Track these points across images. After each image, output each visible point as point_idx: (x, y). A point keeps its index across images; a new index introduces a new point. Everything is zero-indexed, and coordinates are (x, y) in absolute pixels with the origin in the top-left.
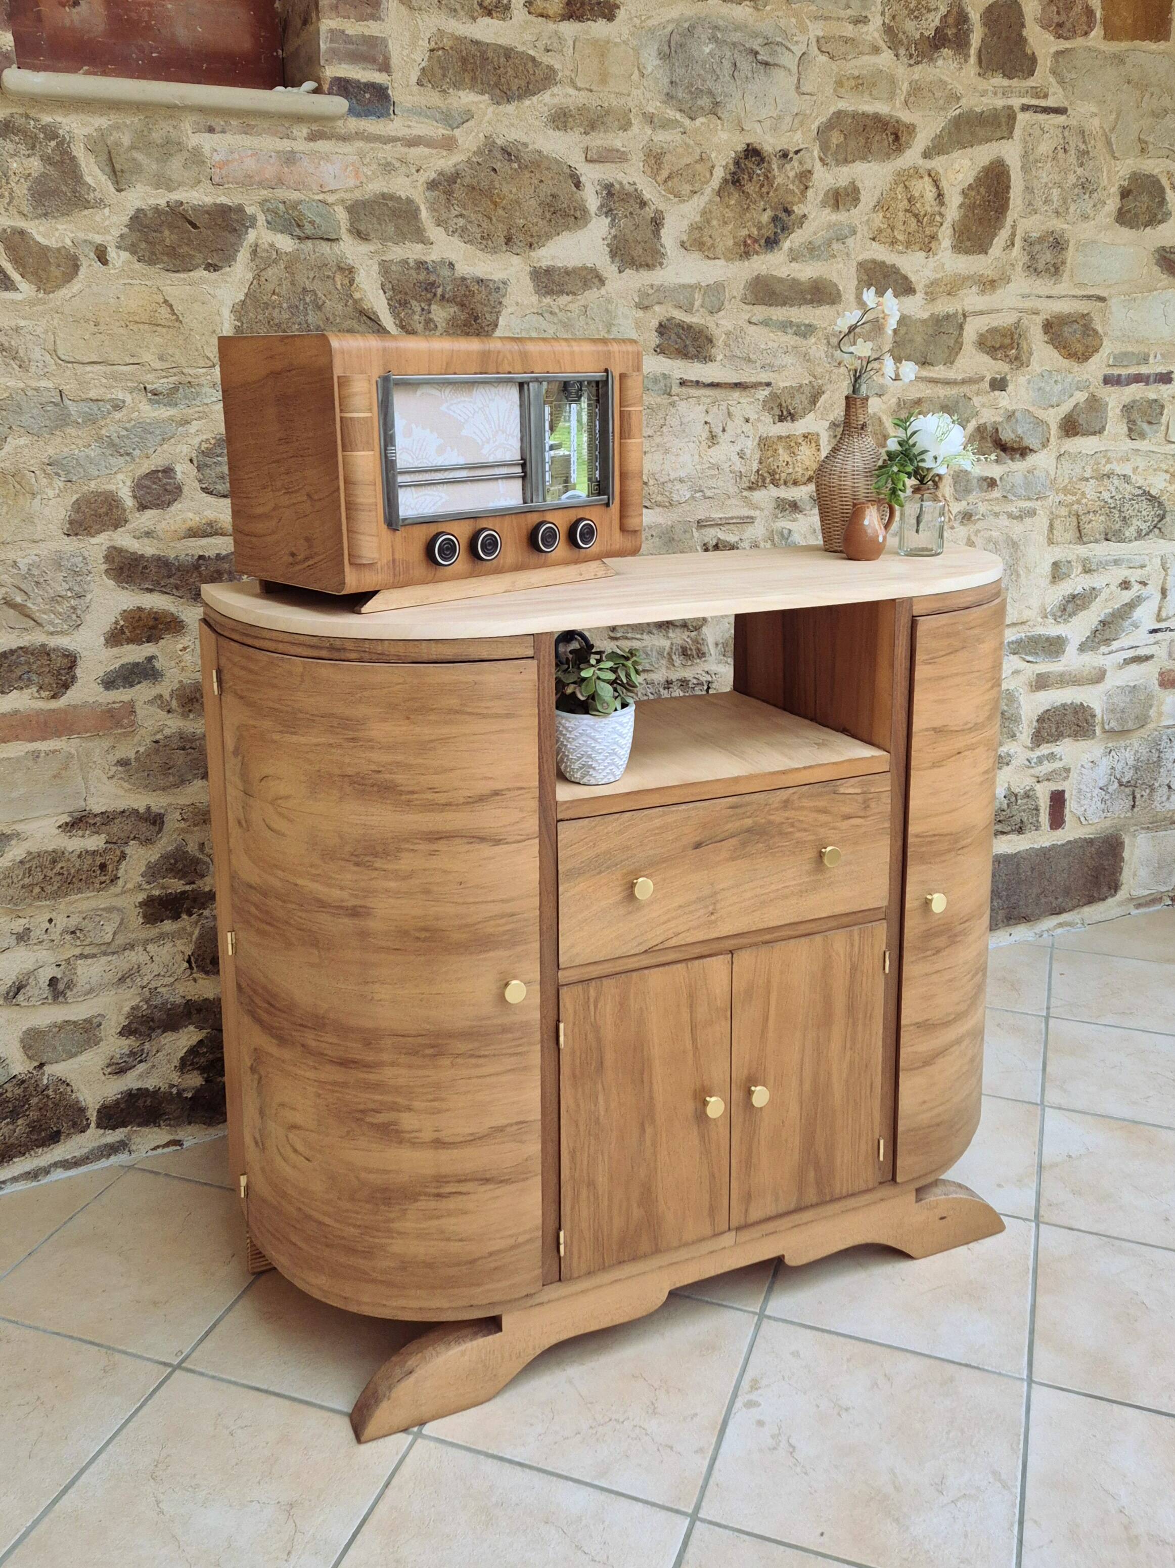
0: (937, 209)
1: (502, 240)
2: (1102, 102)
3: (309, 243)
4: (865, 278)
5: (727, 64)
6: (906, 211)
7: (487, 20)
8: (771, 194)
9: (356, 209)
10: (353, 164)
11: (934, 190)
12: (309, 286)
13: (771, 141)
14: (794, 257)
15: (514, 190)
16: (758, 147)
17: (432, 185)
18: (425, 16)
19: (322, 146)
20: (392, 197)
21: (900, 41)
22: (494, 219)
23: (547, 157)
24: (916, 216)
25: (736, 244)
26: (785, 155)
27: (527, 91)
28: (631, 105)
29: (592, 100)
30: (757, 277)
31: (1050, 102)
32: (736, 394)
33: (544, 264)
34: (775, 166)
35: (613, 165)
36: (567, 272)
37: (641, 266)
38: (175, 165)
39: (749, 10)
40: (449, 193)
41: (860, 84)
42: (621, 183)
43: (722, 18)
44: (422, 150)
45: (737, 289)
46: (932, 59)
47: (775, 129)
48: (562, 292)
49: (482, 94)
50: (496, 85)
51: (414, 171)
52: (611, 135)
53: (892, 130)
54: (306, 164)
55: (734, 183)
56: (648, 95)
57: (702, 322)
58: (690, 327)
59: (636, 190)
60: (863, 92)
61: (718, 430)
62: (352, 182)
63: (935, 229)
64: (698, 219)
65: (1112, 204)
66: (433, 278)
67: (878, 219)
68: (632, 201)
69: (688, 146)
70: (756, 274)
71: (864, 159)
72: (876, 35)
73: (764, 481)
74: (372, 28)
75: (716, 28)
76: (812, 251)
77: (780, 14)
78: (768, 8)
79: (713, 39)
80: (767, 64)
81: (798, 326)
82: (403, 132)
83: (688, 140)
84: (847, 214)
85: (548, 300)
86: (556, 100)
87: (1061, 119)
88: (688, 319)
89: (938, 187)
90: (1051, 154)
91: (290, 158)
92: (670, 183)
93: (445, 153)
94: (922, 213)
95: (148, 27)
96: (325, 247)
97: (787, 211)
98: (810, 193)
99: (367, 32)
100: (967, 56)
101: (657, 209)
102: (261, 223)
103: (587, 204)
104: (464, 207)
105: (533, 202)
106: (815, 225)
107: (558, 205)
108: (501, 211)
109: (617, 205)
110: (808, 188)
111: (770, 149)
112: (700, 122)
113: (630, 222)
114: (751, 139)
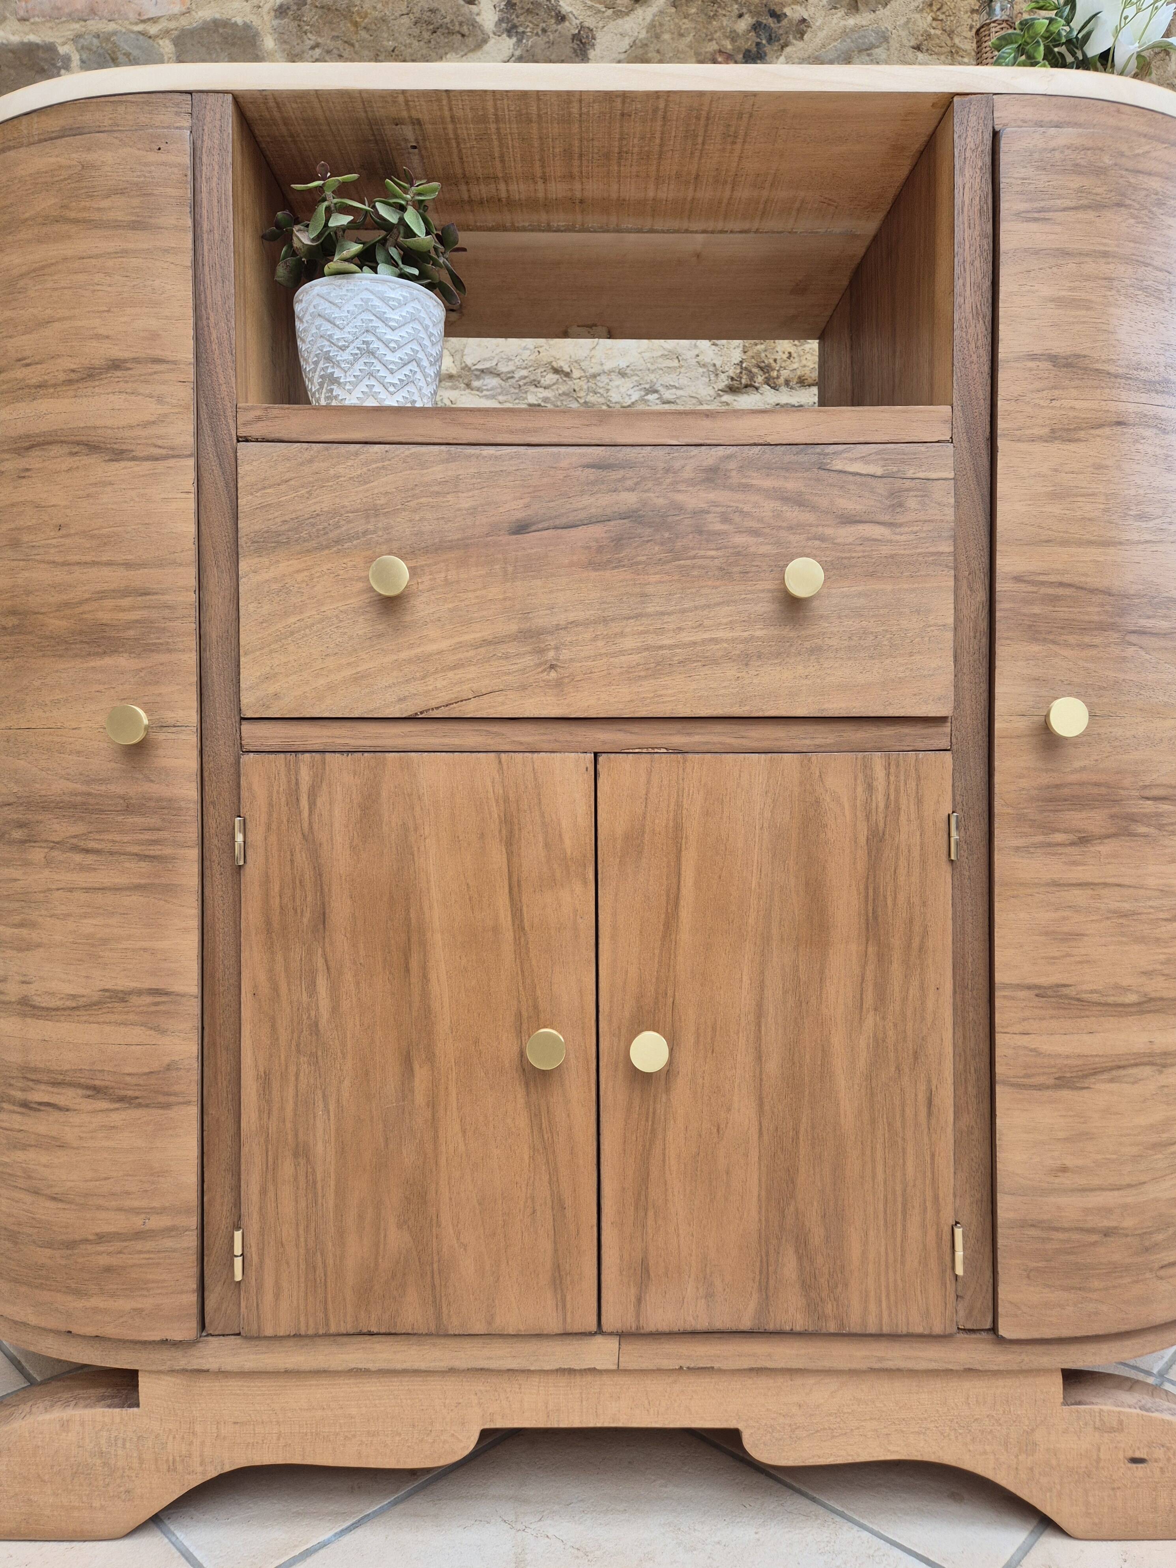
9: (183, 36)
15: (379, 6)
17: (281, 11)
20: (226, 23)
22: (357, 45)
40: (298, 18)
62: (177, 9)
64: (643, 35)
67: (924, 21)
68: (543, 13)
73: (753, 378)
84: (872, 16)
97: (777, 16)
101: (582, 27)
102: (76, 58)
103: (478, 19)
104: (318, 33)
105: (405, 20)
106: (822, 35)
107: (437, 20)
108: (363, 34)
109: (522, 18)
113: (541, 40)
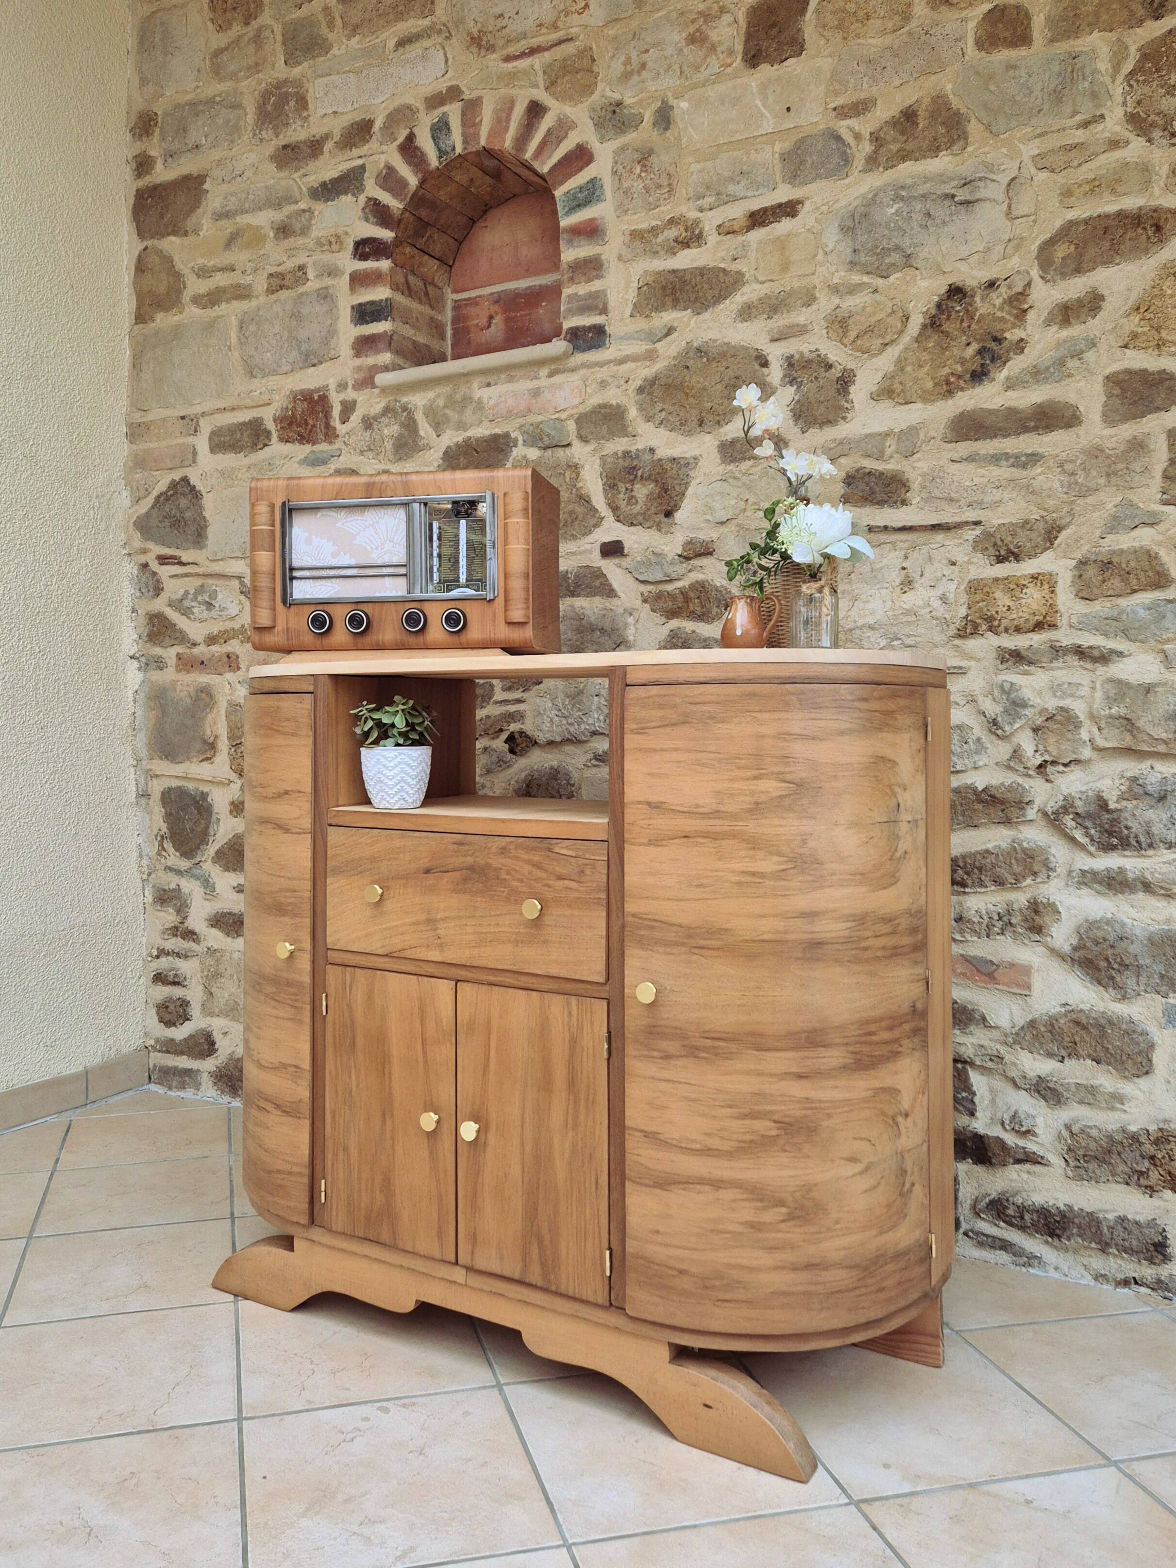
1: (695, 423)
3: (550, 451)
4: (1117, 391)
5: (917, 216)
7: (687, 251)
8: (974, 326)
9: (580, 420)
10: (577, 387)
13: (977, 275)
14: (1010, 385)
15: (702, 379)
16: (961, 284)
17: (640, 390)
18: (634, 264)
19: (558, 379)
20: (606, 405)
21: (1153, 125)
22: (688, 407)
23: (734, 347)
25: (934, 384)
26: (992, 285)
27: (720, 298)
28: (817, 282)
29: (776, 288)
30: (962, 414)
32: (940, 537)
33: (729, 437)
34: (978, 299)
35: (797, 339)
37: (824, 423)
38: (469, 411)
39: (947, 159)
40: (651, 393)
41: (1095, 187)
42: (802, 353)
43: (912, 177)
44: (630, 365)
45: (938, 428)
47: (983, 262)
48: (744, 459)
49: (685, 309)
50: (696, 299)
51: (622, 382)
52: (793, 314)
53: (1151, 222)
54: (546, 395)
55: (932, 326)
56: (833, 269)
57: (899, 467)
58: (882, 474)
59: (819, 356)
60: (1101, 194)
61: (916, 576)
62: (577, 401)
64: (891, 369)
66: (635, 462)
67: (1133, 323)
68: (814, 366)
69: (879, 304)
70: (961, 410)
71: (1107, 263)
72: (1118, 128)
73: (976, 626)
74: (597, 285)
75: (902, 187)
76: (1037, 374)
77: (986, 149)
78: (970, 149)
79: (898, 198)
80: (968, 202)
81: (1017, 457)
82: (618, 355)
83: (878, 297)
84: (1082, 327)
85: (732, 467)
86: (745, 298)
88: (879, 466)
91: (536, 393)
92: (859, 342)
93: (648, 363)
95: (528, 329)
96: (560, 453)
97: (998, 340)
98: (1031, 316)
99: (593, 289)
101: (845, 369)
102: (520, 442)
104: (664, 402)
105: (719, 386)
106: (1040, 346)
108: (691, 400)
109: (799, 372)
110: (1025, 311)
111: (974, 283)
112: (892, 279)
113: (813, 386)
114: (954, 279)
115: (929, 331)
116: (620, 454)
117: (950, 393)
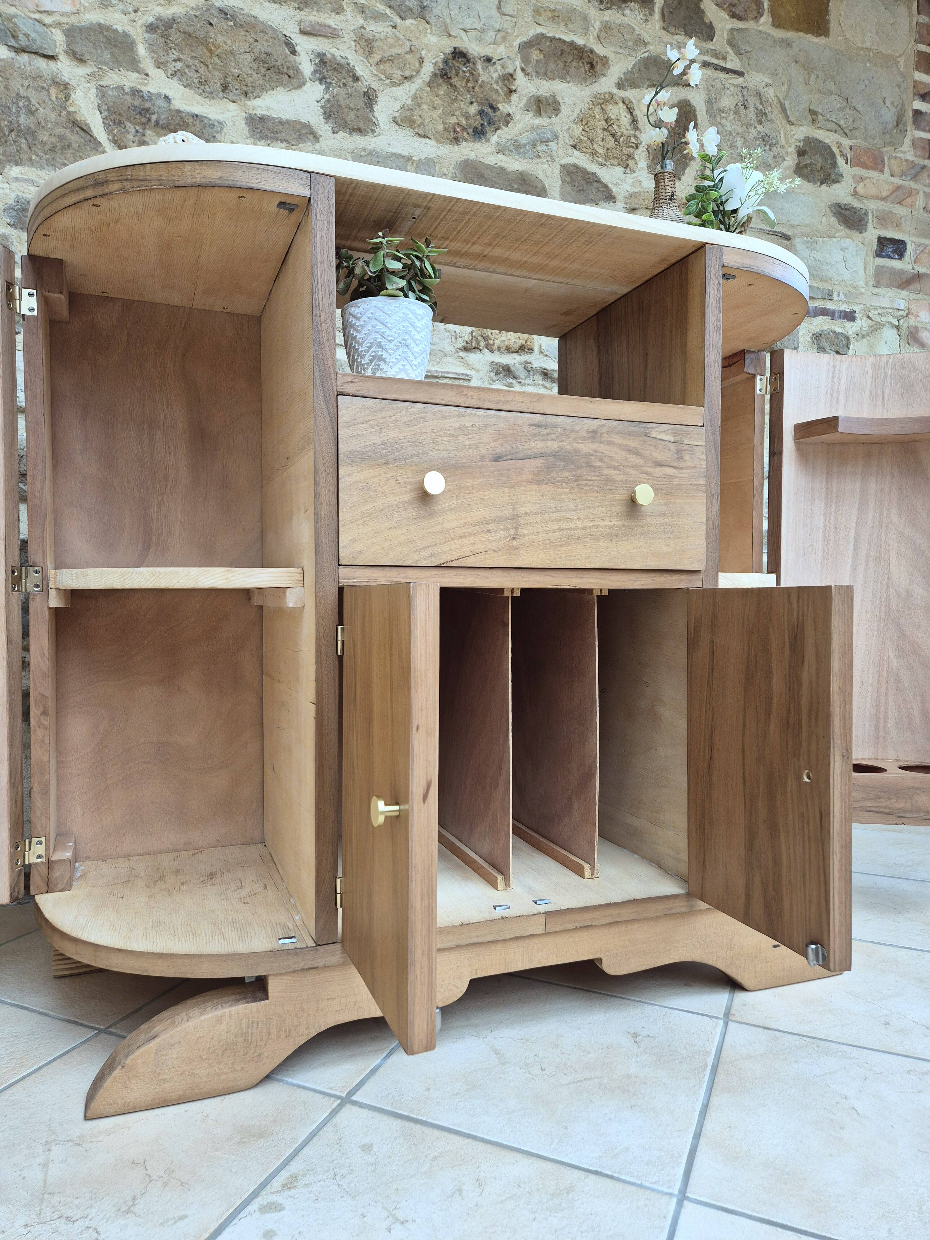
0: (632, 132)
1: (218, 86)
2: (774, 74)
3: (25, 57)
4: (569, 179)
6: (604, 129)
8: (476, 89)
9: (71, 33)
11: (629, 116)
12: (22, 92)
13: (477, 49)
14: (501, 149)
15: (229, 42)
16: (465, 51)
17: (151, 28)
20: (109, 28)
22: (210, 66)
23: (263, 23)
24: (613, 135)
25: (446, 129)
26: (489, 60)
30: (467, 161)
31: (729, 65)
33: (259, 112)
34: (479, 66)
35: (327, 41)
36: (281, 122)
37: (354, 130)
40: (166, 36)
41: (555, 16)
42: (333, 55)
45: (449, 166)
46: (620, 7)
47: (480, 40)
48: (276, 140)
51: (131, 10)
52: (323, 14)
53: (587, 59)
55: (442, 76)
59: (348, 64)
60: (559, 23)
62: (68, 8)
63: (631, 150)
64: (409, 102)
65: (791, 160)
66: (147, 105)
67: (578, 130)
68: (344, 73)
69: (398, 39)
70: (465, 158)
71: (562, 78)
73: (478, 342)
76: (517, 147)
83: (398, 34)
84: (549, 120)
87: (740, 80)
89: (631, 113)
90: (732, 107)
92: (382, 67)
94: (619, 134)
96: (42, 63)
97: (493, 108)
98: (514, 97)
100: (651, 12)
101: (370, 87)
103: (300, 67)
104: (181, 51)
105: (247, 56)
106: (519, 126)
107: (272, 62)
108: (216, 59)
109: (330, 73)
110: (511, 91)
111: (476, 54)
112: (409, 22)
113: (343, 92)
114: (457, 44)
115: (441, 81)
116: (127, 90)
117: (456, 140)
